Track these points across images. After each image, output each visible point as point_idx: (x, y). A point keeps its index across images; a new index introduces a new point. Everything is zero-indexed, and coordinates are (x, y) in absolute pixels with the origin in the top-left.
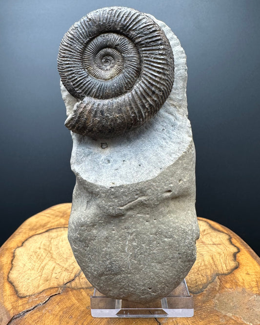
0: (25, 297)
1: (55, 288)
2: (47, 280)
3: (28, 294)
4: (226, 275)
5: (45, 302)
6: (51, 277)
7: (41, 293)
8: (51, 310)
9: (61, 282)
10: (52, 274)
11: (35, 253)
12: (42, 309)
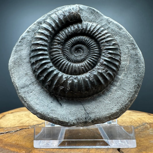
0: (3, 128)
1: (26, 126)
2: (22, 123)
3: (6, 127)
5: (16, 130)
6: (25, 122)
7: (15, 127)
8: (20, 134)
9: (32, 124)
10: (26, 122)
11: (18, 115)
12: (12, 133)
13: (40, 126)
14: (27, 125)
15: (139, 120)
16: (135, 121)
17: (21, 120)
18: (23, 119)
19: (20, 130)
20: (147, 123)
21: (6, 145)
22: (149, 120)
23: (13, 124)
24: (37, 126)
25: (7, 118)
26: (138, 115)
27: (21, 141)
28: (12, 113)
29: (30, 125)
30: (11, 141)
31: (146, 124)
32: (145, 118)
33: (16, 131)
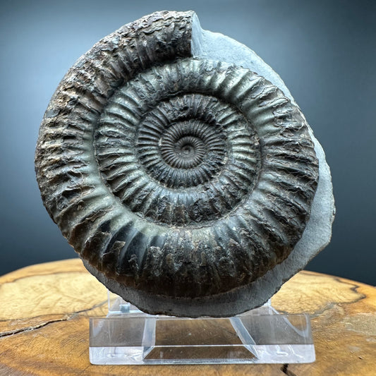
0: (5, 321)
1: (58, 314)
2: (47, 308)
3: (11, 318)
4: (348, 303)
5: (38, 326)
6: (54, 305)
7: (33, 318)
8: (48, 334)
9: (70, 310)
10: (56, 303)
11: (33, 287)
12: (31, 334)
13: (90, 313)
14: (60, 311)
15: (317, 294)
16: (308, 297)
17: (43, 298)
18: (47, 296)
19: (47, 324)
20: (337, 304)
21: (24, 363)
22: (340, 294)
23: (24, 310)
24: (82, 313)
25: (7, 295)
26: (313, 283)
27: (57, 353)
28: (15, 281)
29: (66, 311)
30: (33, 354)
31: (335, 306)
32: (329, 290)
33: (37, 328)
